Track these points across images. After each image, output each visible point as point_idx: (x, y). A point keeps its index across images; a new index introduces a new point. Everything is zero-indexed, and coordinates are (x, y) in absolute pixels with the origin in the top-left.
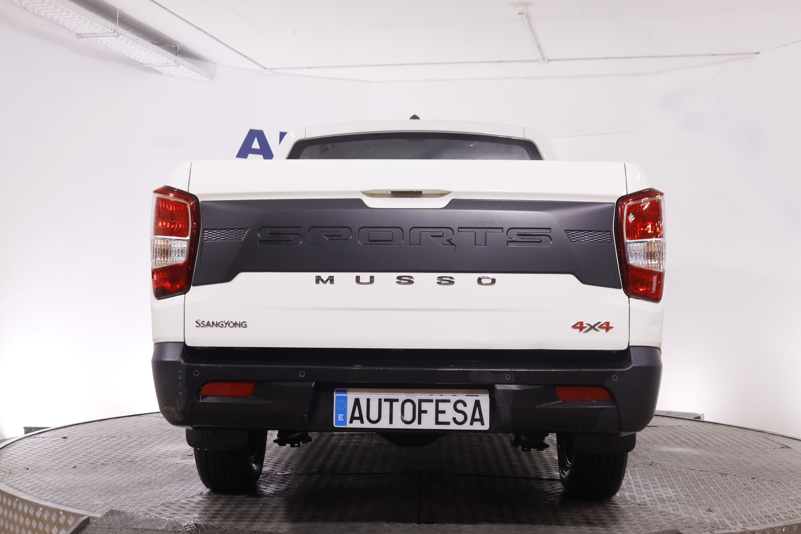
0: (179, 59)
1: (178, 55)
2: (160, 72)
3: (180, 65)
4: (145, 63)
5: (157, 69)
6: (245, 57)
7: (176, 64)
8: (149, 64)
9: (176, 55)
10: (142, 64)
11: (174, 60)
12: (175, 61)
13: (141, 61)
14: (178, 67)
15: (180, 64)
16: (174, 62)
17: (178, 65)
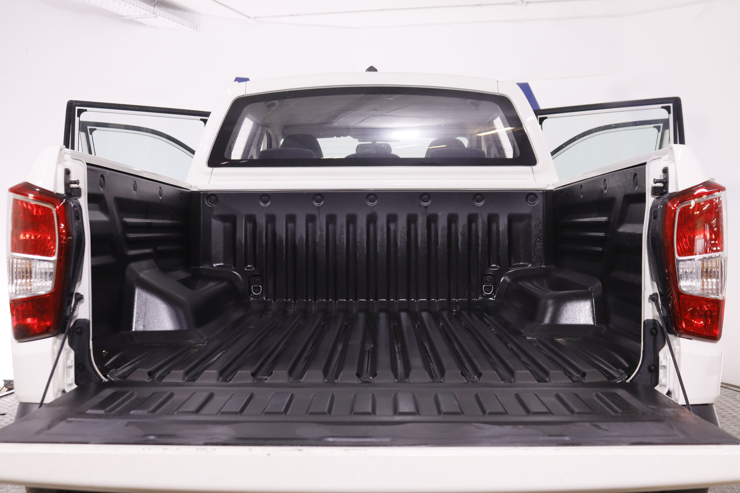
0: (157, 10)
1: (156, 6)
2: (143, 24)
3: (159, 17)
4: (125, 15)
5: (139, 20)
6: (226, 6)
7: (155, 15)
8: (129, 16)
9: (155, 6)
10: (122, 16)
11: (152, 11)
12: (154, 13)
13: (120, 13)
14: (157, 18)
15: (159, 15)
16: (152, 13)
17: (157, 16)
